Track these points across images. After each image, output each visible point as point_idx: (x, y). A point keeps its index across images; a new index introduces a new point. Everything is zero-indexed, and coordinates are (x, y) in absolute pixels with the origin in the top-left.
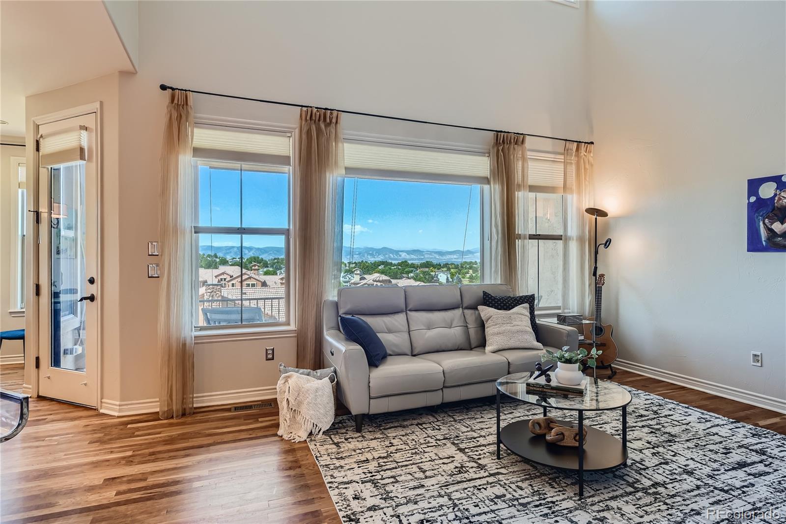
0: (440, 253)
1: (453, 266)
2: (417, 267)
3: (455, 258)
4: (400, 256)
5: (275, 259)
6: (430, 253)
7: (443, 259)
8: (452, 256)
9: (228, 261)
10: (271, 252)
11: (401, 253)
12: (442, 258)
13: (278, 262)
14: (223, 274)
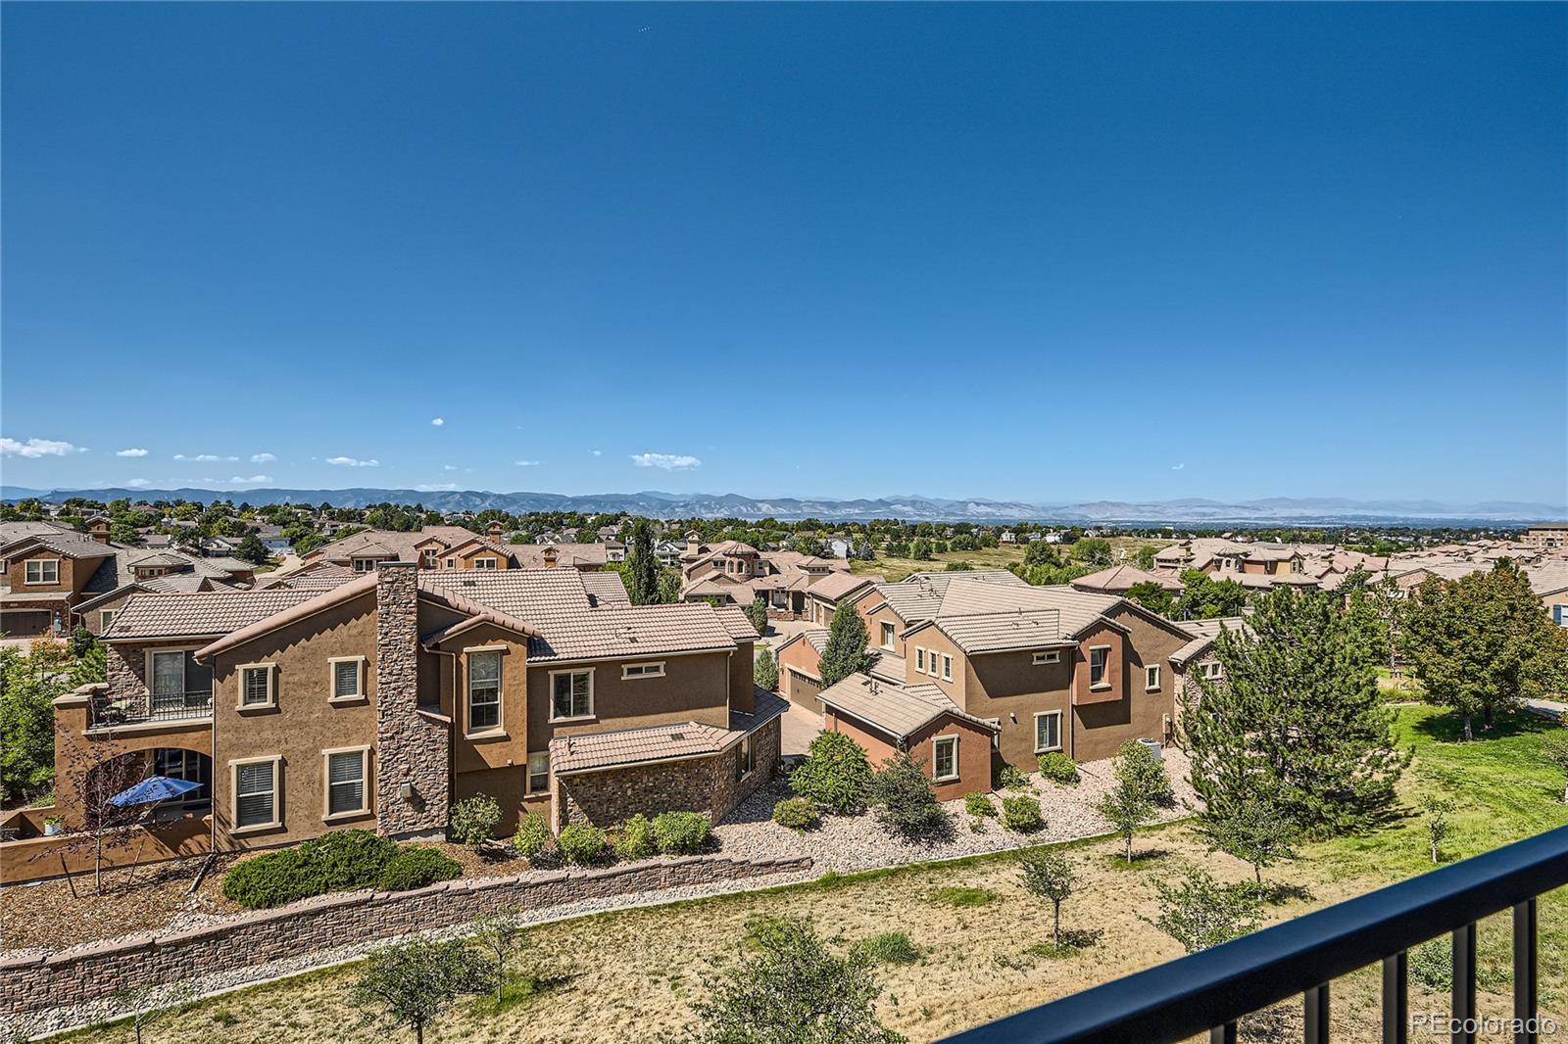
0: (831, 505)
1: (856, 527)
2: (793, 529)
3: (857, 514)
4: (759, 509)
5: (531, 514)
6: (813, 504)
7: (838, 516)
8: (852, 511)
9: (442, 519)
10: (525, 502)
11: (760, 505)
12: (834, 513)
13: (537, 521)
14: (431, 541)
